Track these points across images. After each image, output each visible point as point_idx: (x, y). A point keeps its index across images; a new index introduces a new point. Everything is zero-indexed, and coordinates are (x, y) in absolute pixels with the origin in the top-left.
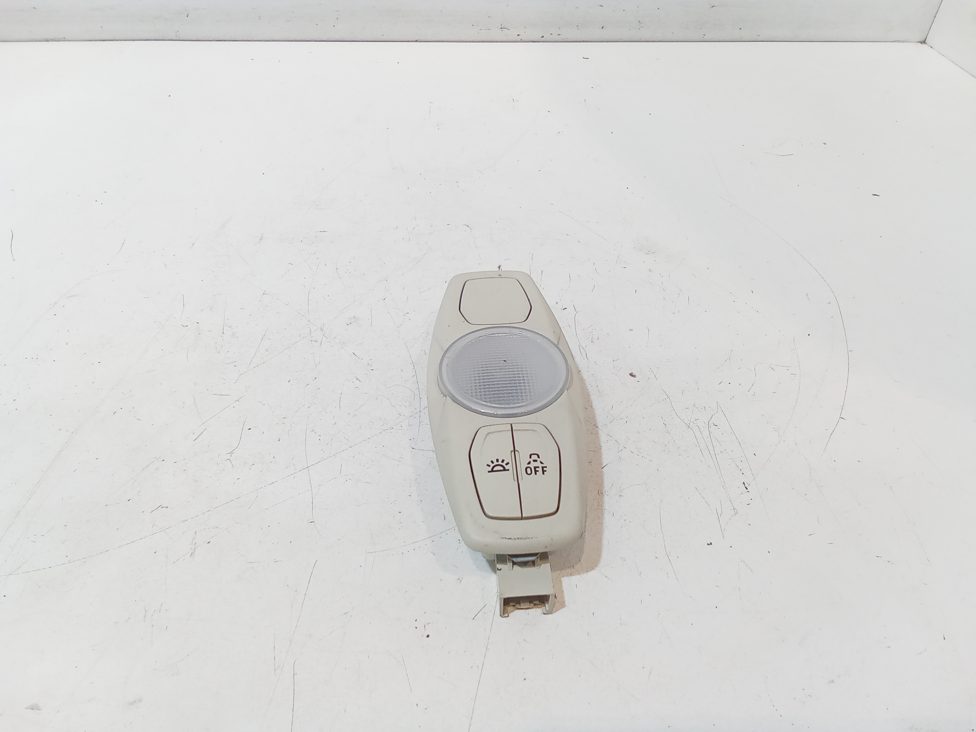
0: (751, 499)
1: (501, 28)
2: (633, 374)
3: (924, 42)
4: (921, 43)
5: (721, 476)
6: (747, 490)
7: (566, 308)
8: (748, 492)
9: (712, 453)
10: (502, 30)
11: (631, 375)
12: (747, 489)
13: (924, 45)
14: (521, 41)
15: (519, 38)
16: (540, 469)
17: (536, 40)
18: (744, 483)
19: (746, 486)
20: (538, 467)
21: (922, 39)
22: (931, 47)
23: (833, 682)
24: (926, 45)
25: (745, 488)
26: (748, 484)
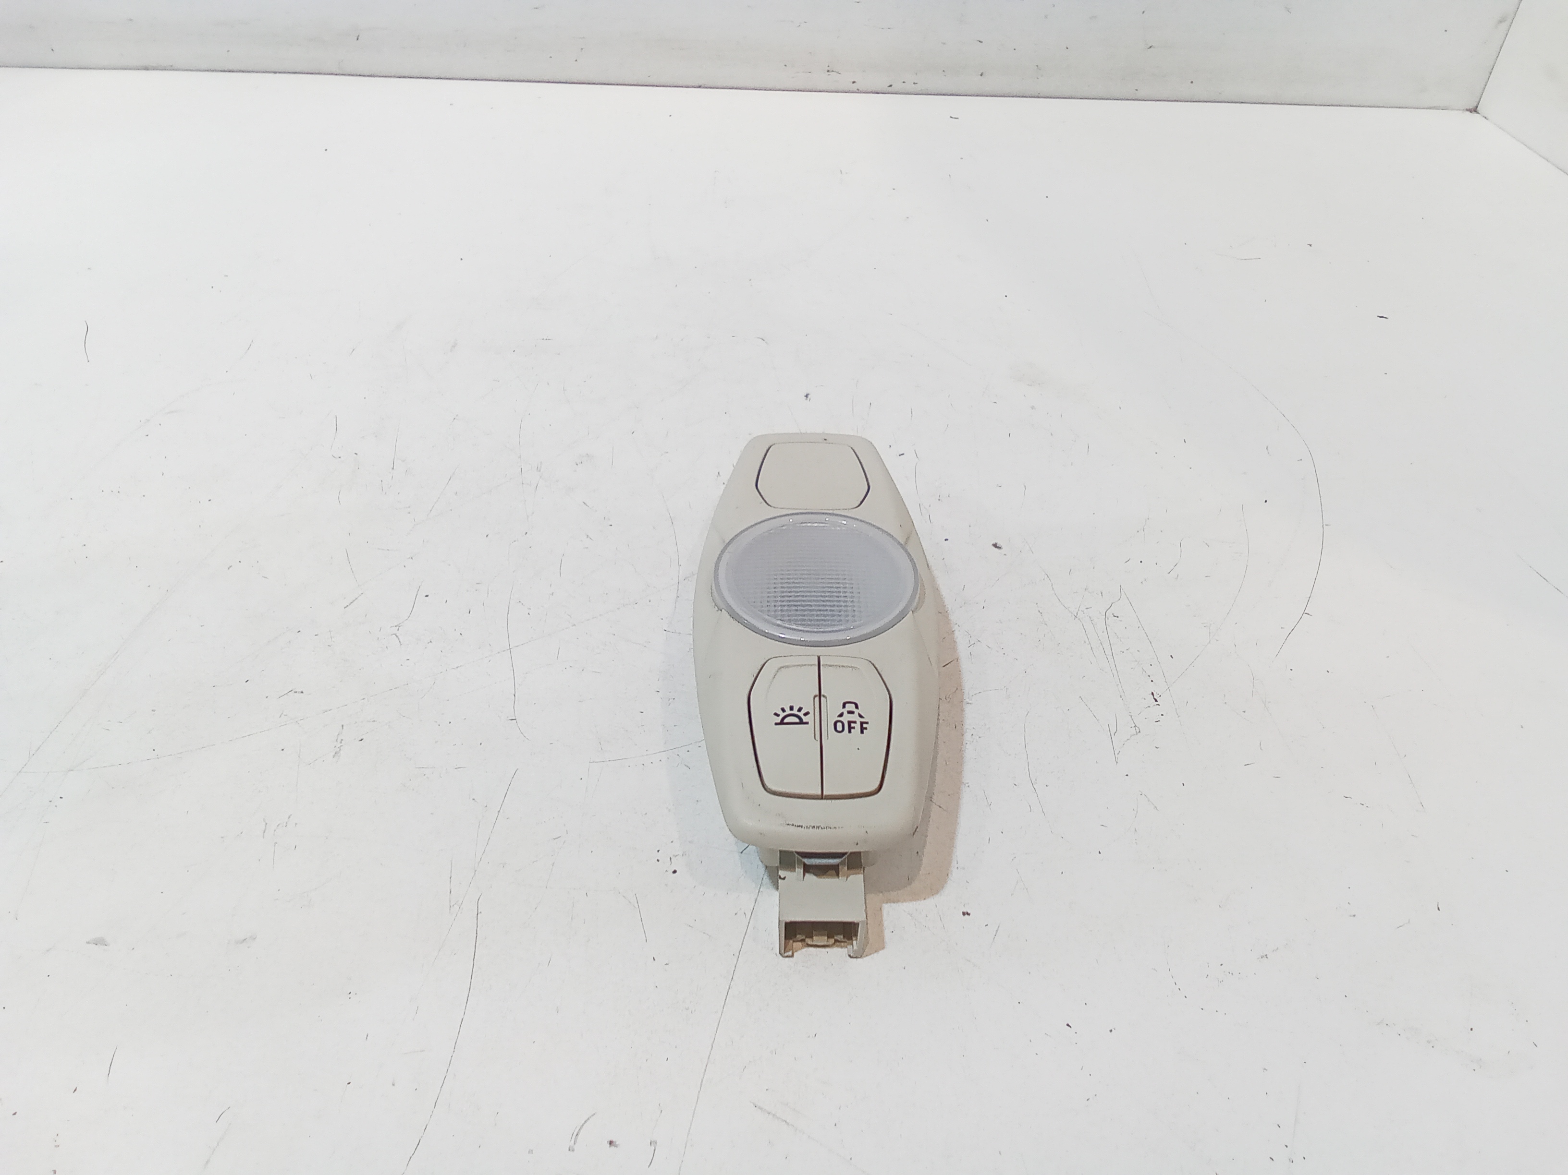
0: (1162, 715)
1: (828, 71)
2: (998, 545)
3: (1475, 110)
4: (1470, 111)
5: (1119, 684)
6: (1157, 703)
7: (903, 454)
8: (1159, 705)
9: (1108, 652)
10: (829, 73)
11: (995, 546)
12: (1156, 701)
13: (1476, 115)
14: (857, 91)
15: (854, 87)
16: (857, 726)
17: (879, 90)
18: (1153, 694)
19: (1155, 698)
20: (855, 722)
21: (1471, 106)
22: (1486, 118)
23: (1267, 957)
24: (1478, 114)
25: (1154, 700)
26: (1159, 696)
